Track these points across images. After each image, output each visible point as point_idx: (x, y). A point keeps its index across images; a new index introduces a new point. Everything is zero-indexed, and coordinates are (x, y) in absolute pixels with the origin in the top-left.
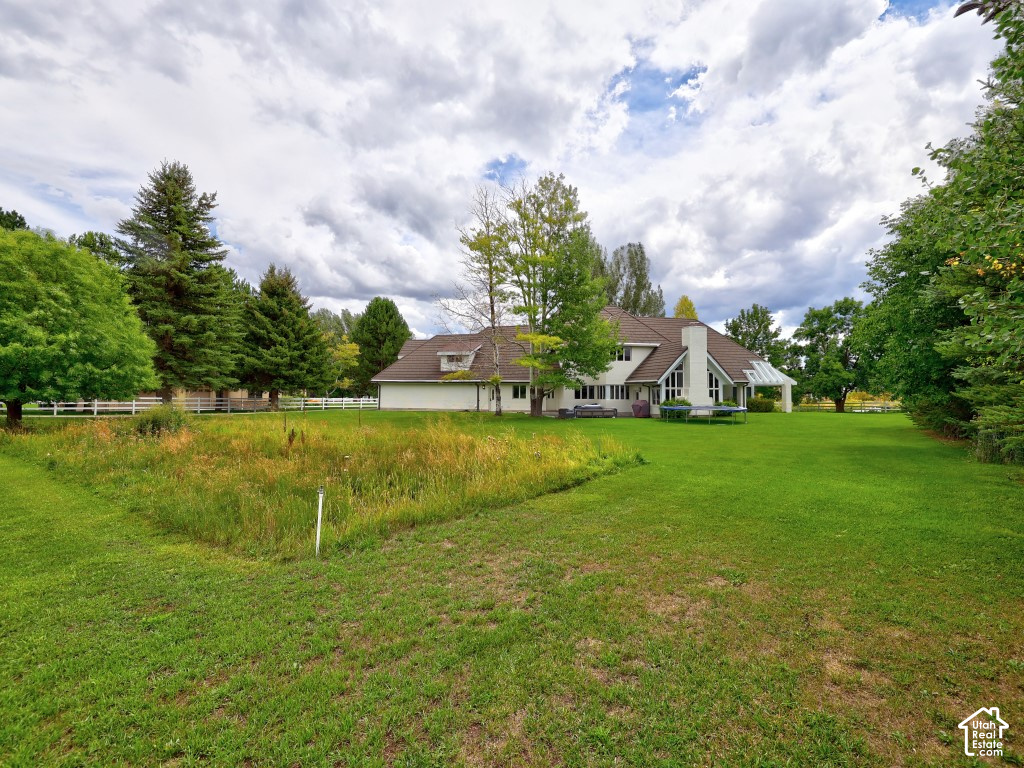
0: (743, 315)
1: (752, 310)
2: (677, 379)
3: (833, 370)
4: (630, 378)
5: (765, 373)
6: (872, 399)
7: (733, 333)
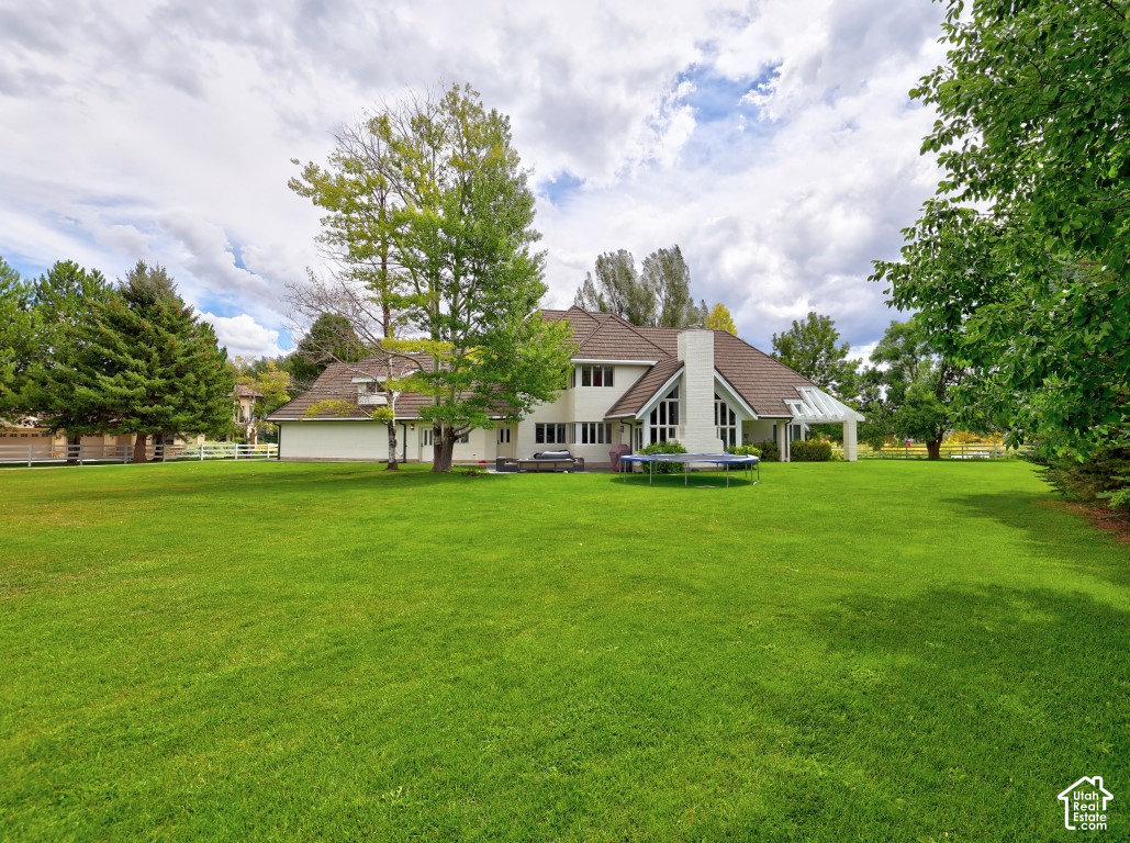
0: (797, 330)
1: (807, 322)
2: (670, 412)
3: (922, 402)
4: (612, 411)
5: (818, 405)
6: (978, 441)
7: (783, 353)
